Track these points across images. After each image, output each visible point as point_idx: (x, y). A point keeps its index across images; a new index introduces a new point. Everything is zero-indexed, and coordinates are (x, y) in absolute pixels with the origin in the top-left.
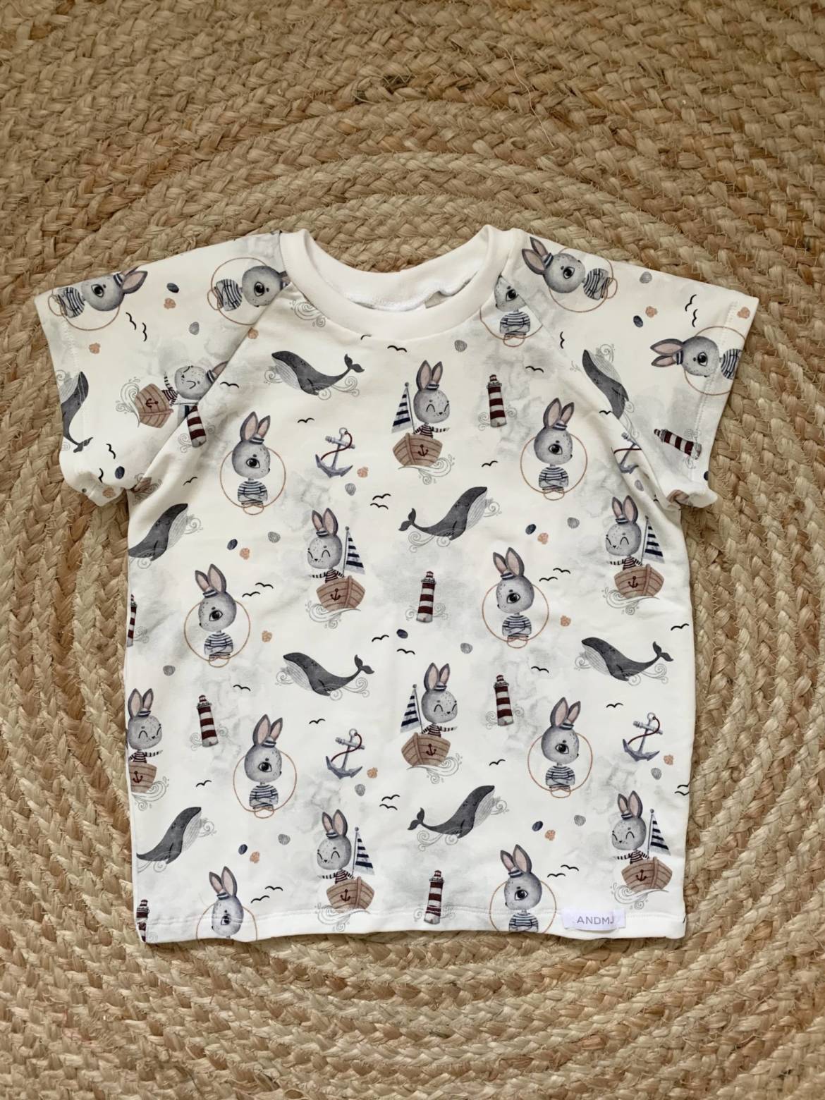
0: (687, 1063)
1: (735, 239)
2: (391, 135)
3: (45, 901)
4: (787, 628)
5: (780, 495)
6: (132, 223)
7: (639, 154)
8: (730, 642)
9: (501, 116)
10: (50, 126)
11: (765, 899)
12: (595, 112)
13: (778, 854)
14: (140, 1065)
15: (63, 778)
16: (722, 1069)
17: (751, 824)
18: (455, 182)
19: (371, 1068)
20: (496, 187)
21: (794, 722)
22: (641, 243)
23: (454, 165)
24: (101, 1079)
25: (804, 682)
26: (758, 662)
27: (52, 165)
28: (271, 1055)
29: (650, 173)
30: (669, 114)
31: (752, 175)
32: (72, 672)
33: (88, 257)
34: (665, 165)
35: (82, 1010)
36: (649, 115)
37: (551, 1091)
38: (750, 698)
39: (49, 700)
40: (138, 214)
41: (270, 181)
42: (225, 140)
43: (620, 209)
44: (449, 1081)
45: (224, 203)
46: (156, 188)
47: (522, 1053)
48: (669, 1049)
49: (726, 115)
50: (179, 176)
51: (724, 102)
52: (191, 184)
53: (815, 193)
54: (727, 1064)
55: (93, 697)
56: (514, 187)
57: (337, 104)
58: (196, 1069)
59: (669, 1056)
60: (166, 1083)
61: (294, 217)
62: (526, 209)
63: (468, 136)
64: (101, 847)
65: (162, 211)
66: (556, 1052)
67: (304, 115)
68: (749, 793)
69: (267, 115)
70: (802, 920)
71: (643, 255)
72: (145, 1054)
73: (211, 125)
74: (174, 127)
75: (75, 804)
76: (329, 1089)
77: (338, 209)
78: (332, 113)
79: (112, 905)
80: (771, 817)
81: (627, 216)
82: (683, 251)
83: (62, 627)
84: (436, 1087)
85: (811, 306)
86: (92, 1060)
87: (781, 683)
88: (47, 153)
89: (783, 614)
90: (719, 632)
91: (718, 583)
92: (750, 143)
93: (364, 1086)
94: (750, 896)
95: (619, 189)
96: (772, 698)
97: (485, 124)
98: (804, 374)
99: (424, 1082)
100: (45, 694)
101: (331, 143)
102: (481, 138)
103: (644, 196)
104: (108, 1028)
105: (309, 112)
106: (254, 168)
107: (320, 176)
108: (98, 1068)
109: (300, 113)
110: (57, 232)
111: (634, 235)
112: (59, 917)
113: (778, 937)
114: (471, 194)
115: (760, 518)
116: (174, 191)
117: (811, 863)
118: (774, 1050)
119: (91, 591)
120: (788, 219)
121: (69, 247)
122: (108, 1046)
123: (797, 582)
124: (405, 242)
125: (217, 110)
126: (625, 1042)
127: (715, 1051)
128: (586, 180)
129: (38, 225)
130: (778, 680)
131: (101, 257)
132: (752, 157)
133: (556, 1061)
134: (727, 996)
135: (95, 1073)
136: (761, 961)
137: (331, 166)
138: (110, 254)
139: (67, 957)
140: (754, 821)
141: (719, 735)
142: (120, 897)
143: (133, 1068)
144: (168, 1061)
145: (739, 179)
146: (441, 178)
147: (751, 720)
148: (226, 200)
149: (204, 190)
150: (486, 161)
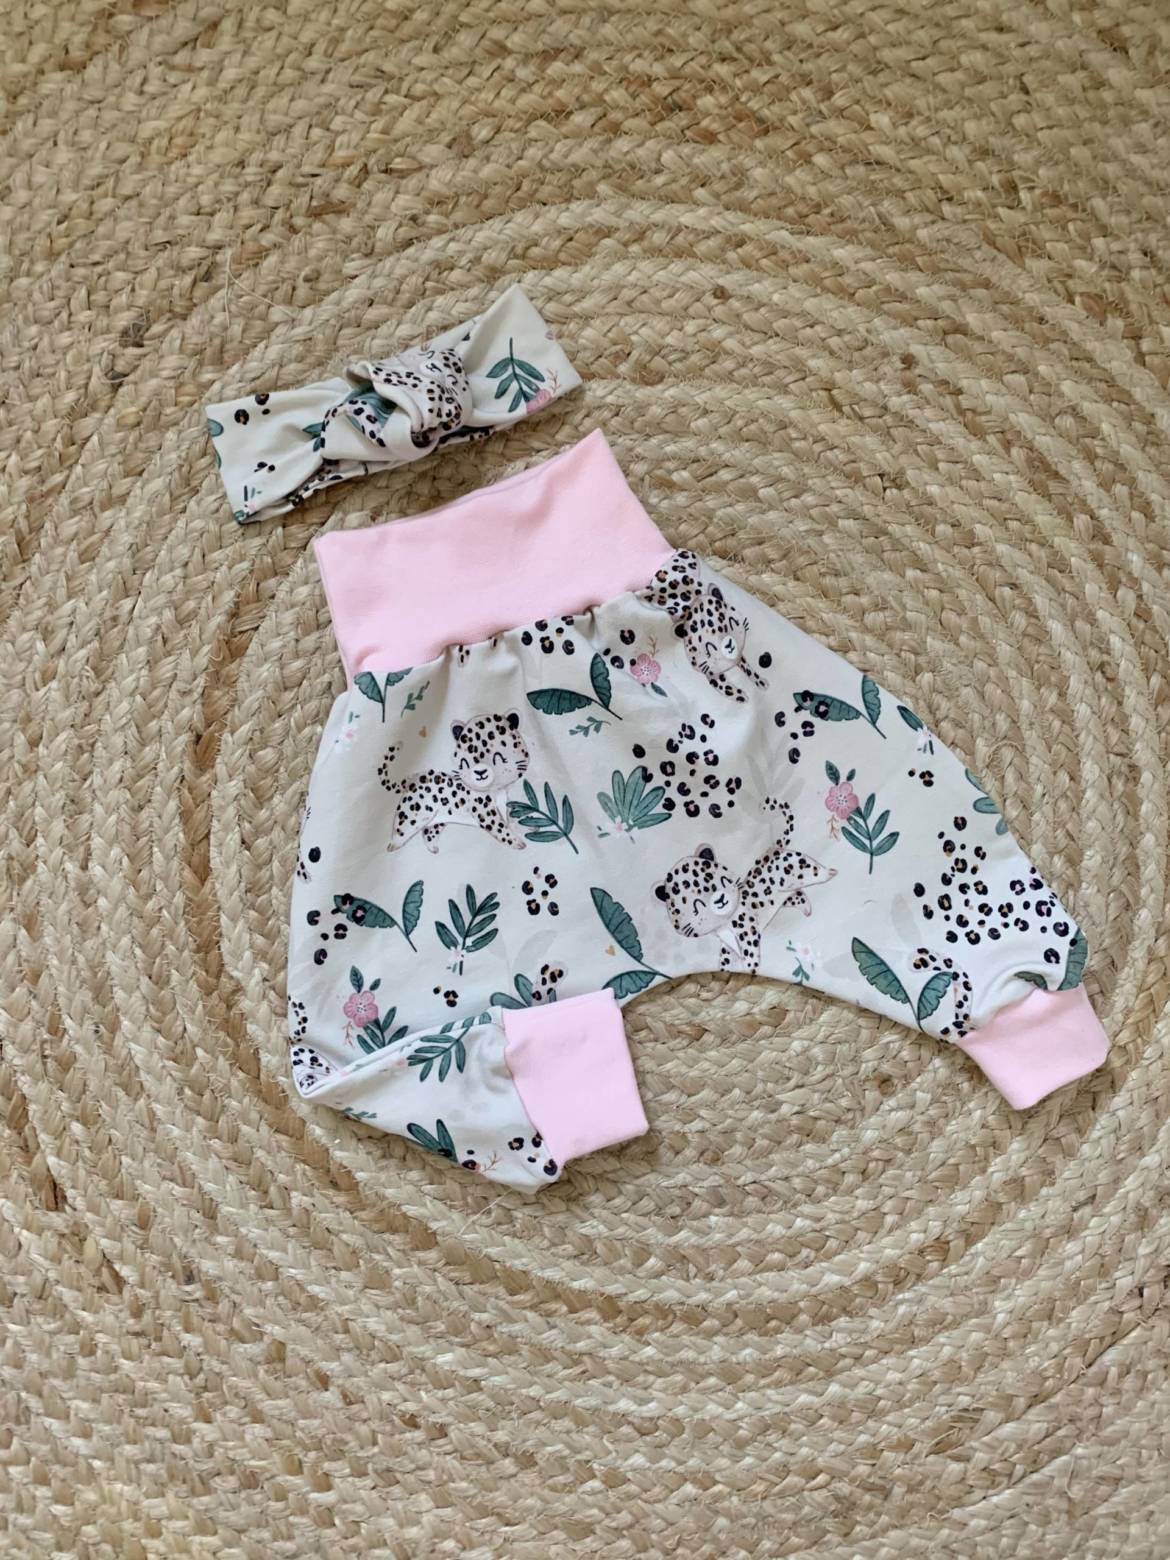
4: (1015, 486)
5: (882, 368)
7: (431, 168)
9: (268, 266)
14: (829, 1523)
18: (286, 369)
20: (330, 336)
21: (1110, 569)
23: (271, 355)
26: (1021, 542)
29: (459, 176)
32: (382, 1205)
34: (465, 155)
35: (720, 1524)
38: (1048, 585)
39: (388, 1254)
41: (107, 540)
43: (465, 239)
49: (479, 52)
52: (33, 617)
55: (427, 1210)
57: (100, 405)
67: (78, 446)
72: (824, 1506)
75: (514, 1329)
77: (198, 504)
78: (102, 420)
81: (480, 238)
82: (564, 220)
87: (1062, 543)
89: (997, 476)
90: (956, 549)
91: (908, 506)
92: (528, 57)
95: (445, 221)
96: (1068, 564)
97: (262, 288)
98: (792, 233)
100: (378, 1252)
101: (130, 447)
102: (271, 304)
103: (475, 204)
106: (79, 543)
107: (150, 489)
109: (72, 448)
111: (503, 250)
115: (885, 408)
116: (22, 640)
120: (634, 97)
123: (977, 432)
128: (407, 244)
130: (1057, 543)
131: (12, 774)
132: (542, 70)
137: (152, 470)
141: (1057, 647)
147: (1070, 604)
148: (81, 599)
149: (51, 611)
150: (297, 322)
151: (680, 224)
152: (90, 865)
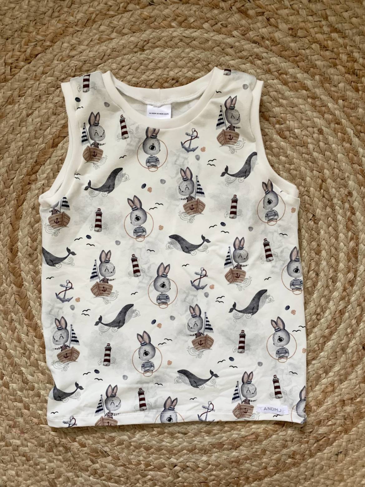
0: (294, 448)
1: (323, 70)
2: (165, 20)
3: (4, 370)
4: (344, 250)
5: (341, 189)
6: (46, 60)
7: (279, 30)
8: (317, 256)
9: (216, 11)
10: (9, 14)
11: (331, 374)
12: (259, 10)
13: (337, 353)
14: (46, 445)
15: (13, 314)
16: (310, 451)
17: (326, 339)
18: (194, 42)
19: (151, 447)
20: (214, 45)
21: (346, 293)
22: (280, 72)
23: (195, 34)
24: (29, 451)
25: (350, 275)
26: (330, 266)
27: (9, 33)
28: (106, 441)
29: (284, 39)
30: (293, 11)
31: (331, 41)
32: (17, 266)
33: (26, 75)
34: (291, 35)
35: (20, 420)
36: (284, 12)
37: (232, 459)
38: (326, 282)
39: (7, 279)
40: (49, 56)
41: (110, 41)
42: (89, 21)
43: (270, 56)
44: (187, 454)
45: (88, 51)
46: (57, 44)
47: (220, 442)
48: (286, 441)
49: (320, 12)
50: (67, 38)
51: (319, 6)
52: (73, 42)
53: (360, 49)
54: (313, 448)
55: (27, 278)
56: (221, 45)
57: (141, 5)
58: (72, 447)
59: (286, 444)
60: (58, 453)
61: (120, 58)
62: (227, 55)
63: (201, 21)
64: (30, 346)
65: (60, 54)
66: (235, 441)
67: (126, 10)
68: (325, 325)
69: (108, 10)
70: (348, 384)
71: (280, 78)
72: (49, 440)
73: (82, 14)
74: (65, 15)
75: (18, 326)
76: (132, 457)
77: (141, 54)
78: (138, 9)
79: (35, 372)
80: (334, 337)
81: (274, 59)
82: (299, 76)
83: (13, 245)
84: (181, 456)
85: (357, 102)
86: (25, 443)
87: (340, 275)
88: (7, 27)
89: (342, 244)
90: (313, 252)
91: (312, 229)
92: (330, 26)
93: (148, 456)
94: (324, 372)
95: (270, 46)
96: (336, 282)
97: (209, 15)
98: (354, 133)
99: (175, 454)
100: (5, 276)
101: (138, 23)
102: (207, 22)
103: (281, 50)
104: (32, 428)
105: (127, 9)
106: (102, 35)
107: (132, 39)
108: (27, 446)
109: (124, 9)
110: (12, 64)
111: (276, 68)
112: (11, 377)
113: (337, 391)
114: (202, 48)
115: (332, 200)
116: (66, 45)
117: (352, 357)
118: (334, 442)
119: (26, 229)
120: (348, 61)
121: (17, 70)
122: (32, 436)
123: (348, 229)
124: (171, 70)
125: (85, 7)
126: (266, 438)
127: (307, 442)
128: (255, 42)
129: (3, 60)
130: (339, 274)
131: (31, 75)
132: (331, 32)
133: (235, 446)
134: (313, 418)
135: (26, 448)
136: (329, 402)
137: (137, 34)
138: (36, 74)
139: (14, 396)
140: (327, 338)
141: (312, 299)
142: (38, 369)
143: (43, 446)
144: (59, 443)
145: (325, 42)
146: (188, 41)
147: (326, 292)
148: (89, 49)
149: (79, 44)
150: (209, 33)
151: (327, 105)
152: (30, 117)
